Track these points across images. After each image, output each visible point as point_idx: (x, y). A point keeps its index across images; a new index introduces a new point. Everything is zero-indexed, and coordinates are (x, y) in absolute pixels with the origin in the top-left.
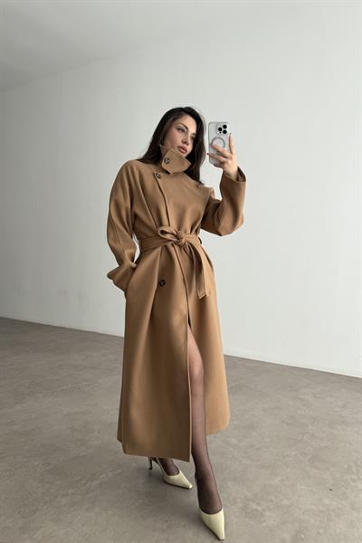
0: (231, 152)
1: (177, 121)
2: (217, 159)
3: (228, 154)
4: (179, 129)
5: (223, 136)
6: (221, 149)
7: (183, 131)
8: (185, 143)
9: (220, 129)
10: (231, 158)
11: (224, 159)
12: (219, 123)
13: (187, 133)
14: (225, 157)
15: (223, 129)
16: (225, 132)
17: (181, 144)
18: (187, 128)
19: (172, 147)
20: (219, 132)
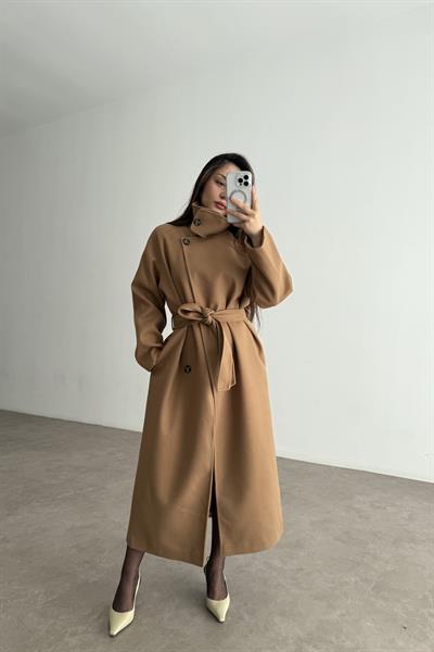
1: (217, 172)
3: (249, 210)
4: (217, 182)
5: (242, 187)
6: (241, 204)
8: (223, 198)
9: (240, 181)
10: (253, 216)
14: (246, 214)
15: (244, 181)
16: (246, 184)
17: (219, 200)
20: (238, 184)
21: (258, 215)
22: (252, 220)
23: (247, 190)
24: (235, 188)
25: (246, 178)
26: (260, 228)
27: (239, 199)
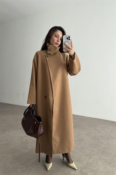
0: (72, 47)
1: (55, 33)
2: (66, 50)
3: (70, 47)
4: (55, 36)
5: (68, 41)
6: (68, 45)
7: (57, 37)
8: (58, 41)
9: (67, 38)
10: (71, 49)
11: (69, 50)
12: (67, 36)
13: (59, 37)
14: (69, 49)
15: (68, 38)
16: (69, 39)
18: (59, 36)
19: (53, 43)
20: (67, 39)
21: (73, 49)
22: (71, 51)
23: (69, 41)
24: (65, 41)
25: (69, 37)
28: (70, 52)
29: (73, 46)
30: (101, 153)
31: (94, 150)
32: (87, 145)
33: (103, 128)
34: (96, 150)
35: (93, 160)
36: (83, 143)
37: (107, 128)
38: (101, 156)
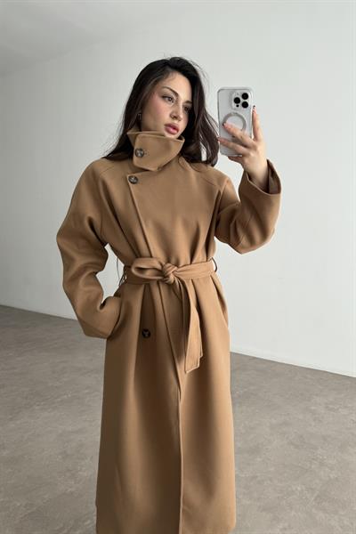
0: (256, 138)
1: (160, 84)
3: (250, 140)
4: (164, 97)
5: (241, 110)
6: (238, 133)
7: (171, 99)
10: (254, 148)
11: (242, 149)
12: (234, 90)
14: (245, 146)
15: (242, 100)
16: (245, 105)
17: (170, 121)
18: (176, 94)
20: (234, 105)
22: (252, 154)
23: (245, 113)
24: (229, 111)
25: (245, 96)
26: (265, 165)
27: (235, 125)
28: (246, 160)
29: (261, 134)
30: (315, 500)
31: (294, 489)
32: (272, 469)
33: (331, 406)
34: (299, 488)
35: (285, 529)
36: (259, 459)
37: (346, 407)
38: (314, 510)
